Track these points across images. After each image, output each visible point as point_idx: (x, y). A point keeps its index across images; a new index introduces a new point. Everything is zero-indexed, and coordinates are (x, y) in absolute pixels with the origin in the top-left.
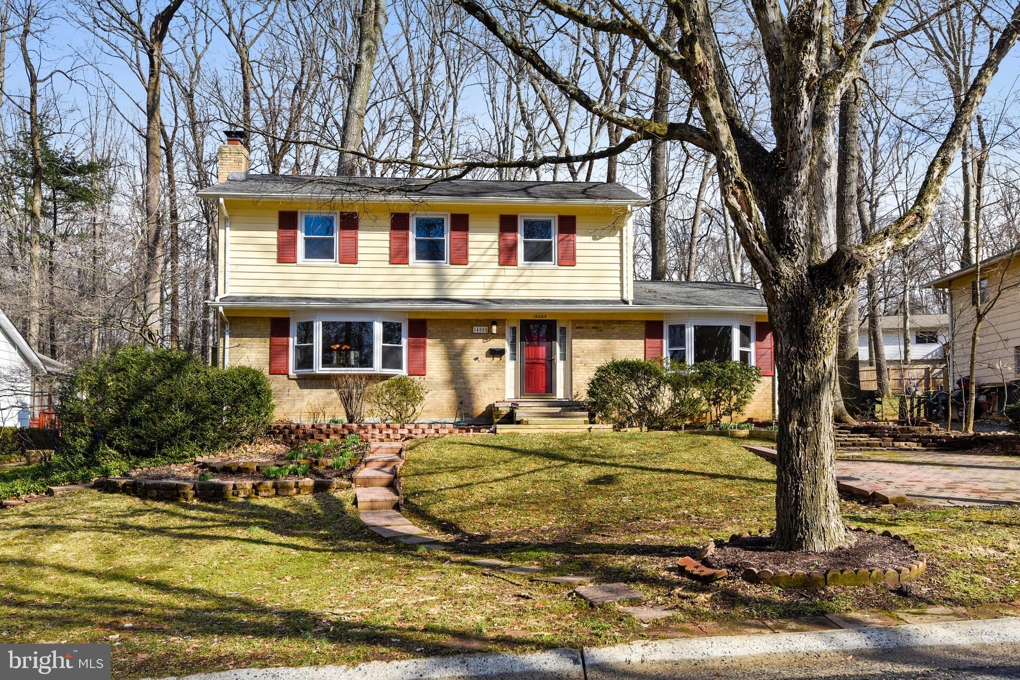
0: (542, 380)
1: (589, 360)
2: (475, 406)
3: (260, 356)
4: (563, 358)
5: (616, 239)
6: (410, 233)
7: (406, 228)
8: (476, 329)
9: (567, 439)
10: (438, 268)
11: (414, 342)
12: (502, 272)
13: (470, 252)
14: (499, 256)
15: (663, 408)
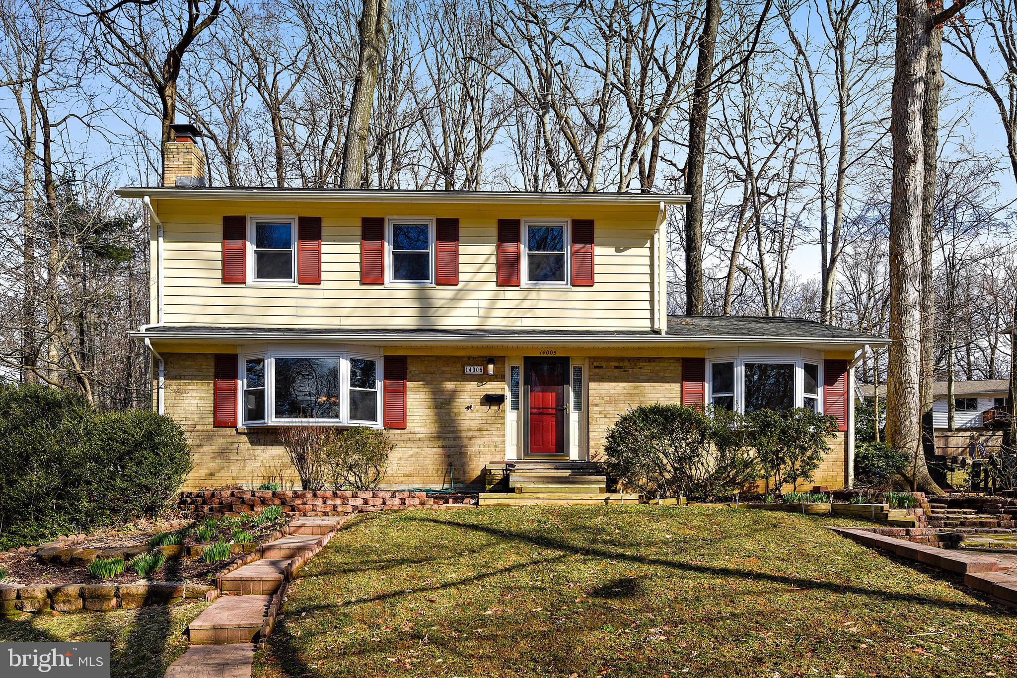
0: (551, 437)
1: (611, 409)
2: (468, 469)
3: (202, 404)
4: (578, 407)
5: (646, 251)
6: (386, 244)
7: (381, 237)
8: (468, 369)
9: (572, 515)
10: (422, 289)
11: (392, 385)
12: (501, 295)
13: (461, 268)
14: (497, 274)
15: (707, 471)
